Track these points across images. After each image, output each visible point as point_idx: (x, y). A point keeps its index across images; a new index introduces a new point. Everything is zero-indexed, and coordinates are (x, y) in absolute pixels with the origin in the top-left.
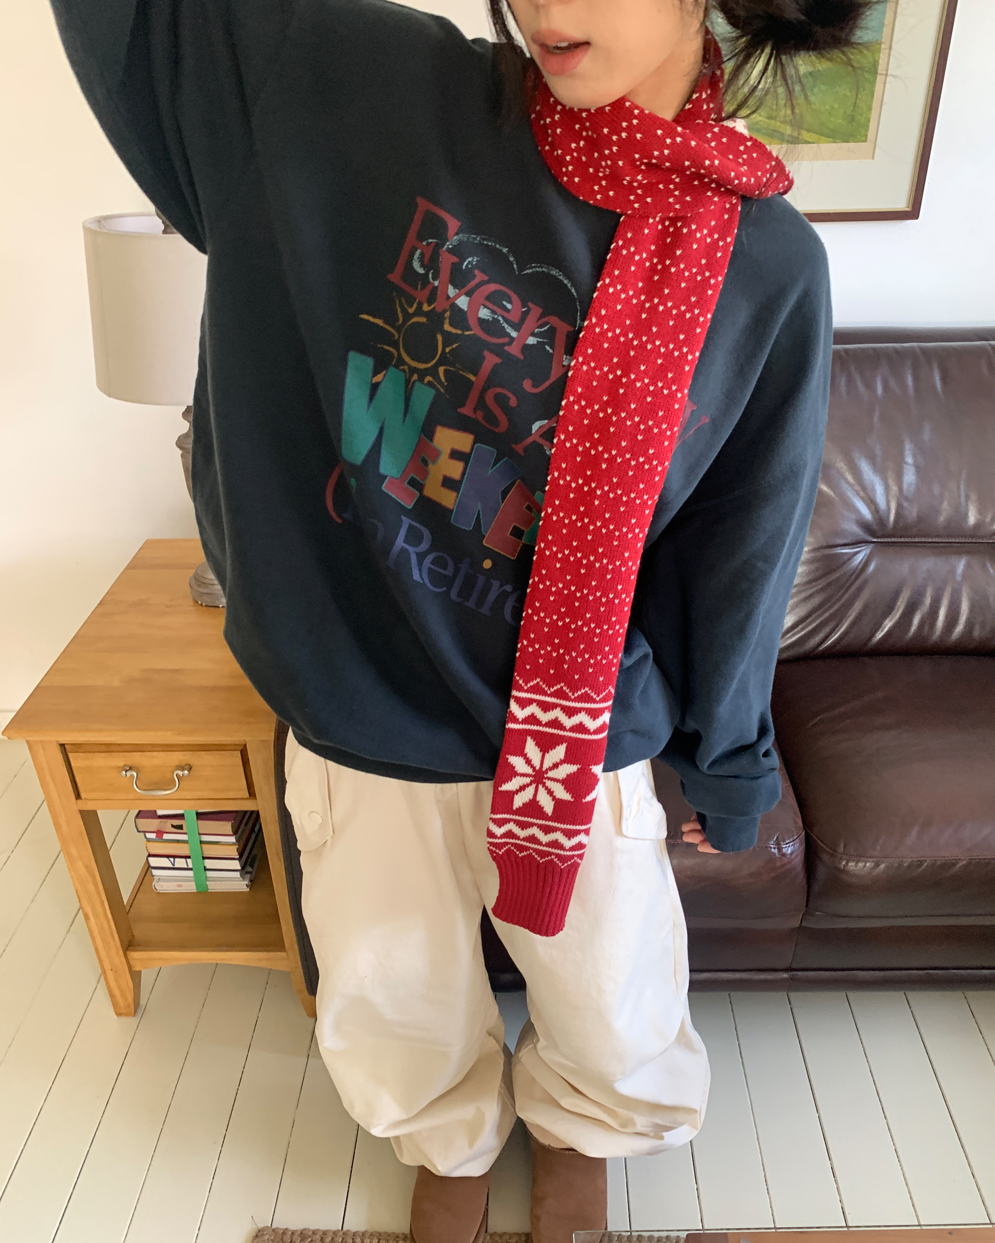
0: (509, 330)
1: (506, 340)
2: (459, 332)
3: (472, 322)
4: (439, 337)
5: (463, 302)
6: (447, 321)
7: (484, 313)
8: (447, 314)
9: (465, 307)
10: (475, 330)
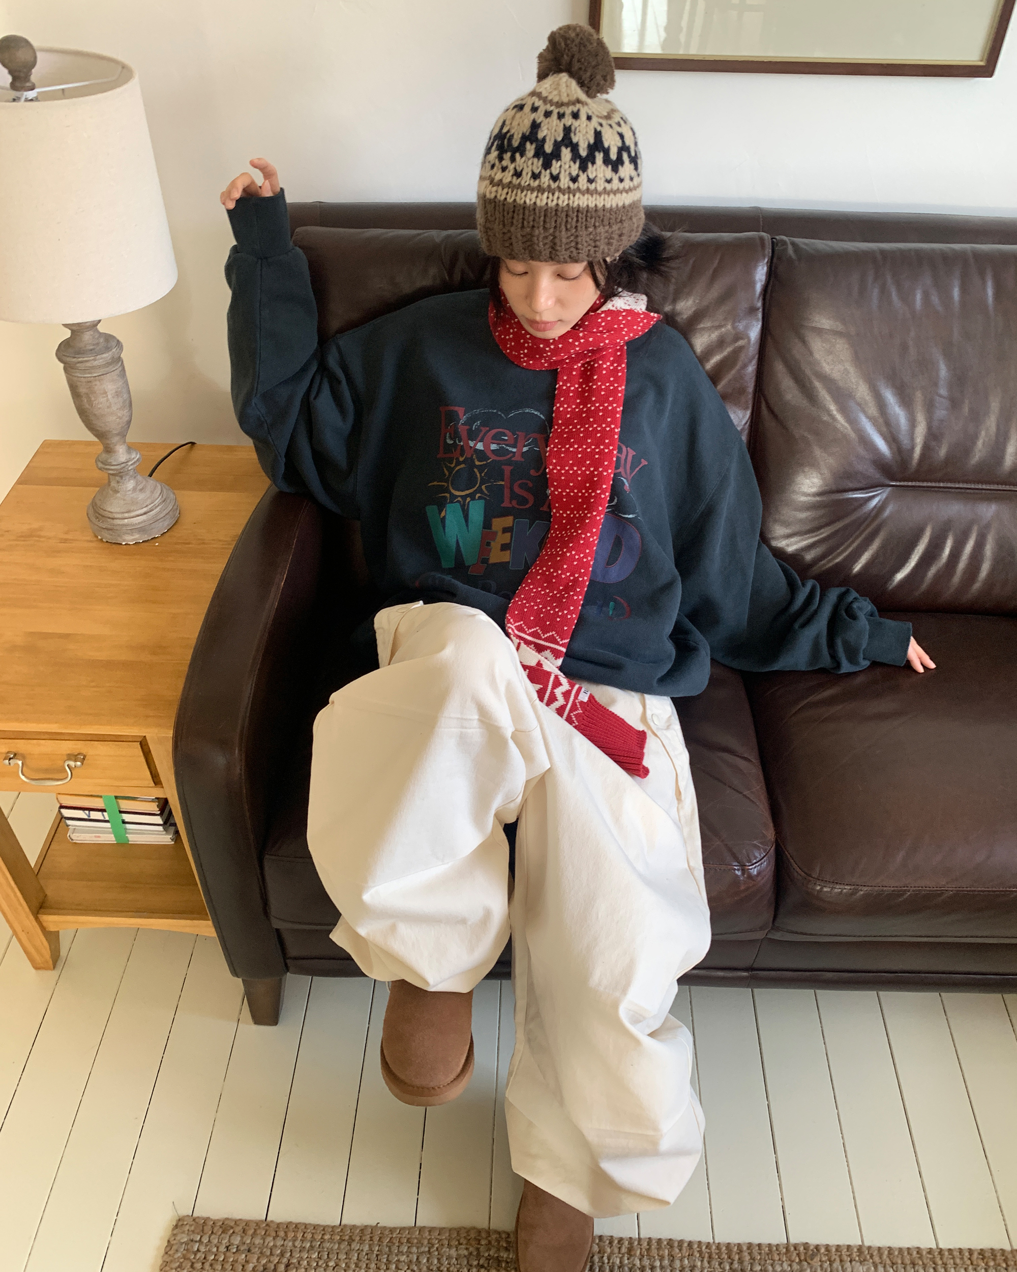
0: (510, 449)
1: (511, 454)
2: (485, 462)
3: (489, 454)
4: (476, 470)
5: (480, 446)
6: (476, 460)
7: (494, 447)
8: (474, 457)
9: (482, 448)
10: (493, 458)
